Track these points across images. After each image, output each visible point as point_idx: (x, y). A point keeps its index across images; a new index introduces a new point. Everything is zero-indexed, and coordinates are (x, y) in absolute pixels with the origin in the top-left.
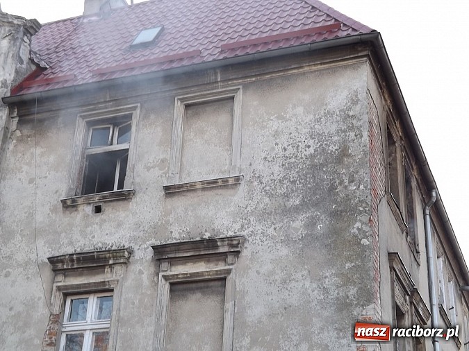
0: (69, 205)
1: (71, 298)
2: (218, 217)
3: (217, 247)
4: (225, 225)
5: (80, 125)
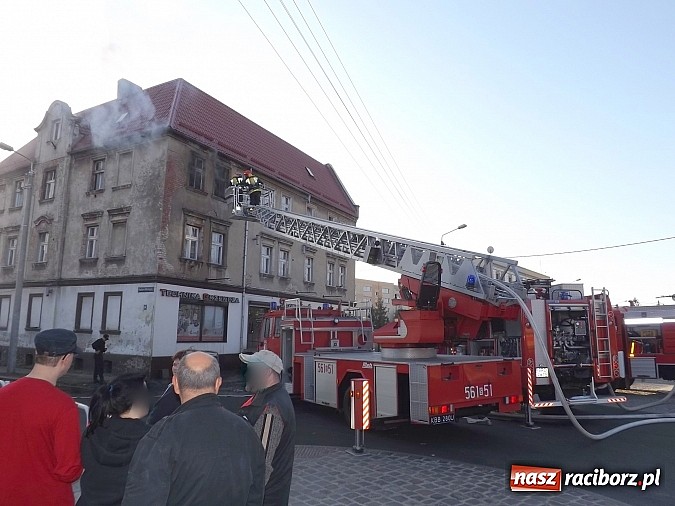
1: (90, 228)
2: (125, 199)
3: (123, 211)
4: (127, 202)
5: (92, 162)
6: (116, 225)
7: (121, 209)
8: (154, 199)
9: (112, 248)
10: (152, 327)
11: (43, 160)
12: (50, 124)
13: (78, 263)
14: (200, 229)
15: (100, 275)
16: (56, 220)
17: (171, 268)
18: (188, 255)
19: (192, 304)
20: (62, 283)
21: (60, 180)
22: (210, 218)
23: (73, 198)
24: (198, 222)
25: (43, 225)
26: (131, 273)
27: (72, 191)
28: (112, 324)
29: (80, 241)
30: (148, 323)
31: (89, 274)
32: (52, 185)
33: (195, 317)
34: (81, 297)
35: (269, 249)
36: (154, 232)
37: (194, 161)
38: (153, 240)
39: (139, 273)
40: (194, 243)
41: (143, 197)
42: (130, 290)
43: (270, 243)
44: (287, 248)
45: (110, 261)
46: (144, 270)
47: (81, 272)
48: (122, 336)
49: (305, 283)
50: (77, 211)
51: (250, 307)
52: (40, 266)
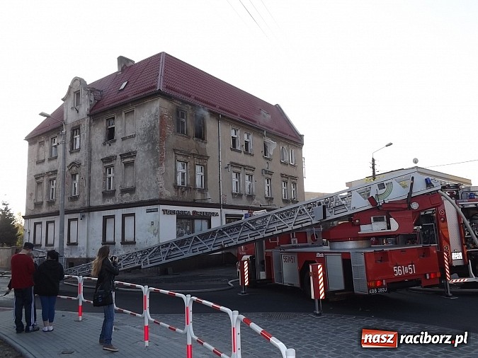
0: (104, 144)
1: (108, 169)
2: (132, 146)
3: (131, 154)
4: (133, 148)
5: (105, 120)
6: (126, 165)
7: (130, 153)
8: (153, 144)
9: (125, 182)
10: (159, 237)
11: (69, 121)
12: (72, 94)
13: (101, 194)
14: (187, 163)
15: (118, 202)
16: (83, 164)
17: (169, 193)
18: (179, 183)
19: (185, 219)
20: (90, 209)
21: (84, 135)
22: (194, 154)
23: (94, 148)
24: (185, 158)
25: (74, 168)
26: (140, 199)
27: (93, 142)
28: (129, 237)
29: (101, 178)
30: (155, 234)
31: (110, 202)
32: (78, 139)
33: (188, 229)
34: (105, 218)
35: (238, 174)
36: (154, 168)
37: (179, 114)
38: (155, 173)
39: (146, 199)
40: (183, 174)
41: (144, 144)
42: (140, 212)
43: (238, 170)
44: (251, 172)
45: (124, 191)
46: (149, 197)
47: (104, 201)
48: (137, 246)
49: (266, 198)
50: (97, 157)
51: (226, 219)
52: (74, 199)
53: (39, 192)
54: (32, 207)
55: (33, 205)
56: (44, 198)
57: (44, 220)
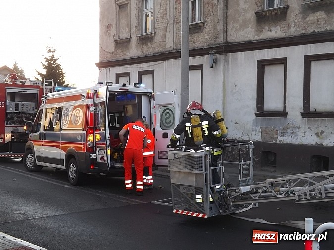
15: (294, 31)
20: (230, 48)
31: (275, 32)
34: (262, 65)
47: (259, 31)
52: (196, 28)
53: (123, 22)
54: (111, 48)
55: (113, 44)
56: (133, 30)
57: (134, 70)
